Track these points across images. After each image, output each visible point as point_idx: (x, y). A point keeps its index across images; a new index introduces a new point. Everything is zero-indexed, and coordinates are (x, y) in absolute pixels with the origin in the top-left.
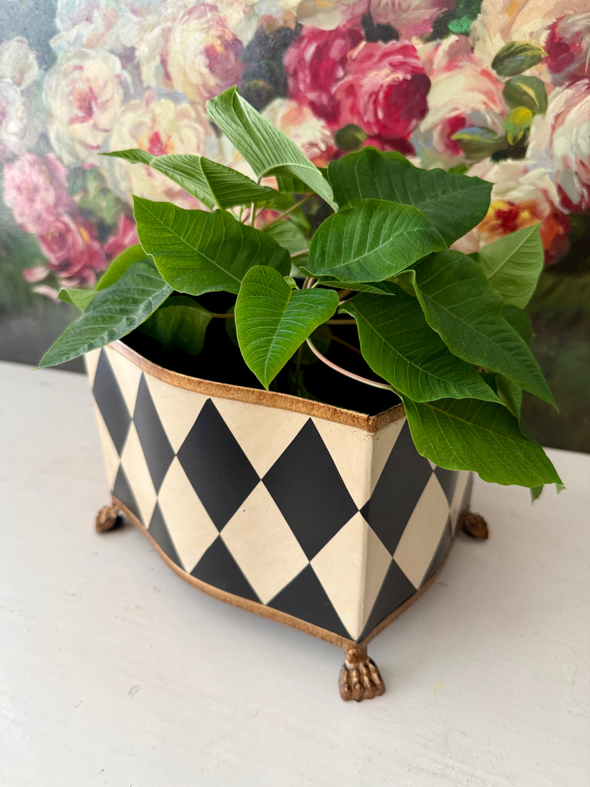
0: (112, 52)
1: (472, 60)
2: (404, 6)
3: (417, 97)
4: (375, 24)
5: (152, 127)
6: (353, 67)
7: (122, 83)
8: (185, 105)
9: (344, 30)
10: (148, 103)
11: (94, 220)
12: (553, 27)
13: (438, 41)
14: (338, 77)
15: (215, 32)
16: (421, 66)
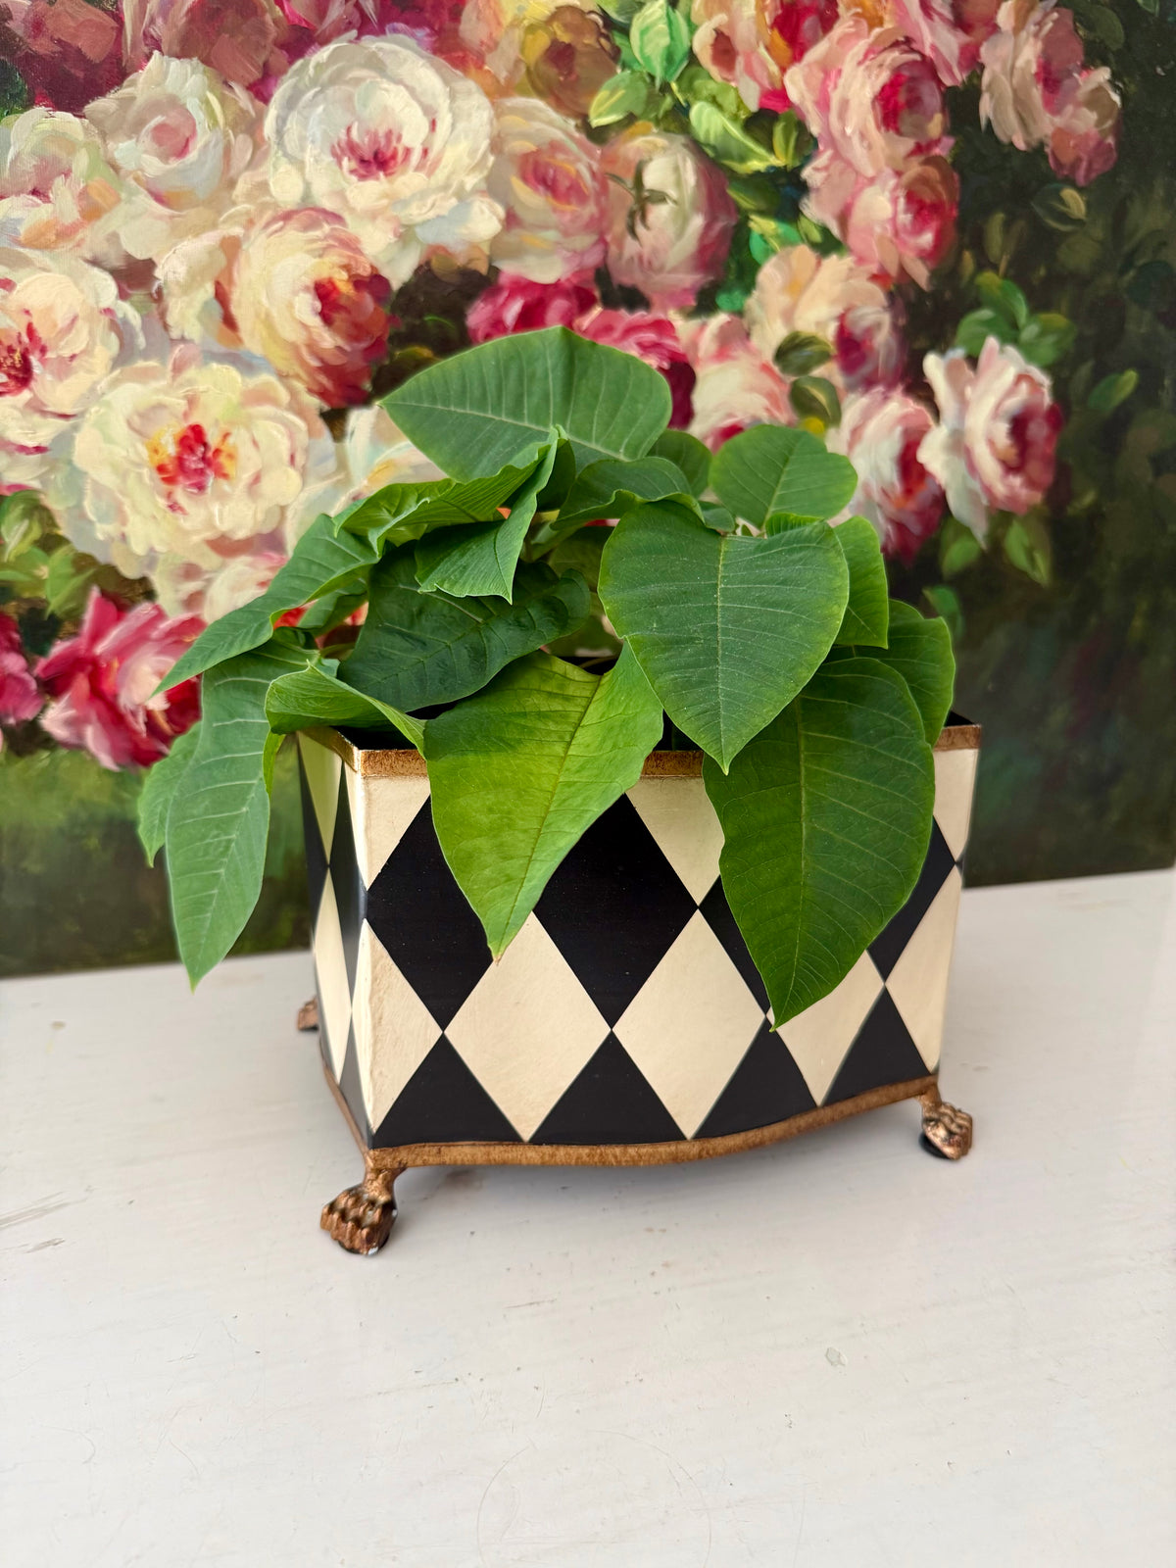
0: (95, 262)
1: (748, 350)
2: (656, 264)
3: (679, 396)
4: (615, 283)
5: (186, 415)
7: (119, 327)
8: (266, 378)
9: (568, 285)
10: (178, 369)
11: (14, 610)
12: (842, 318)
13: (704, 319)
15: (335, 258)
16: (682, 350)
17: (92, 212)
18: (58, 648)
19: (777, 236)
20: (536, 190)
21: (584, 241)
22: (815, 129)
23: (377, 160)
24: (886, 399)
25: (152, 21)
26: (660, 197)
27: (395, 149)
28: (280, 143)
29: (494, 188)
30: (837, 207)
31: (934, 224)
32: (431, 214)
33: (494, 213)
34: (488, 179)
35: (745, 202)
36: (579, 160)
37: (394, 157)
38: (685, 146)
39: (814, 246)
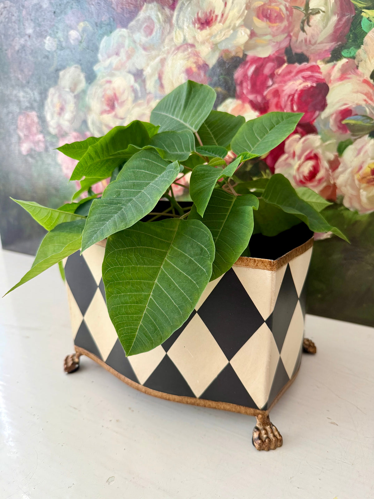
0: (129, 72)
1: (357, 74)
2: (313, 42)
3: (320, 97)
4: (294, 53)
6: (278, 79)
7: (134, 91)
9: (274, 57)
10: (148, 102)
13: (335, 62)
14: (268, 85)
15: (192, 60)
16: (323, 78)
17: (129, 57)
20: (262, 20)
21: (281, 37)
23: (206, 22)
26: (317, 12)
27: (213, 16)
28: (177, 24)
29: (247, 23)
32: (224, 38)
33: (246, 33)
34: (244, 20)
35: (361, 4)
36: (281, 4)
37: (212, 20)
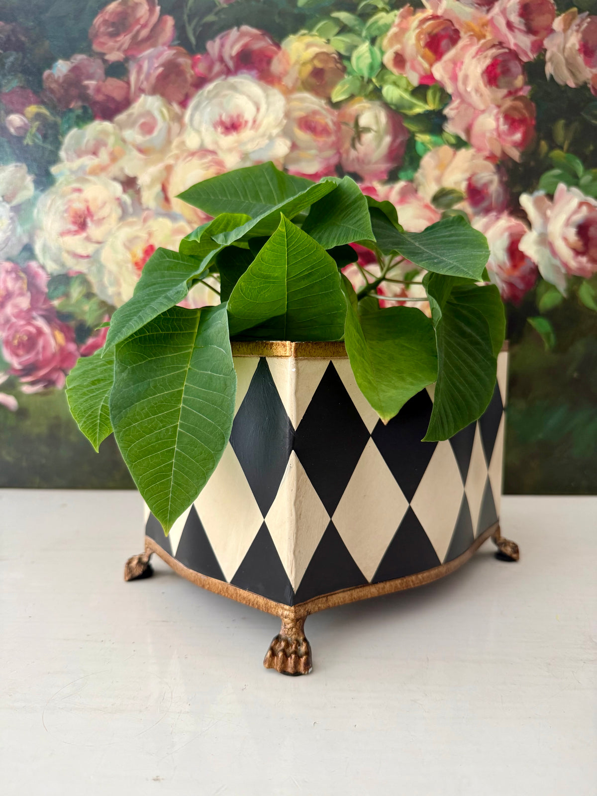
0: (115, 179)
1: (417, 198)
2: (366, 161)
4: (345, 172)
5: (148, 241)
7: (122, 205)
8: (182, 223)
10: (145, 220)
11: (72, 324)
12: (469, 180)
13: (392, 185)
15: (212, 169)
17: (114, 158)
18: (90, 341)
19: (431, 143)
20: (306, 132)
22: (450, 90)
23: (232, 126)
24: (498, 218)
25: (142, 83)
26: (368, 130)
27: (241, 121)
28: (192, 125)
30: (464, 124)
31: (522, 129)
33: (286, 144)
34: (283, 130)
35: (412, 127)
36: (326, 117)
37: (240, 125)
38: (381, 106)
39: (452, 145)
